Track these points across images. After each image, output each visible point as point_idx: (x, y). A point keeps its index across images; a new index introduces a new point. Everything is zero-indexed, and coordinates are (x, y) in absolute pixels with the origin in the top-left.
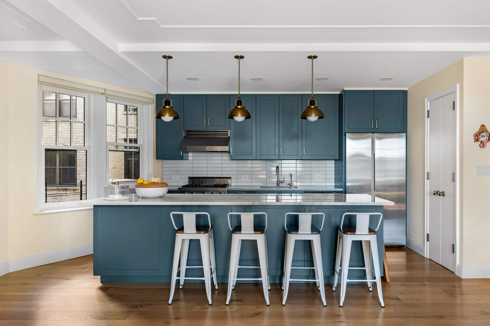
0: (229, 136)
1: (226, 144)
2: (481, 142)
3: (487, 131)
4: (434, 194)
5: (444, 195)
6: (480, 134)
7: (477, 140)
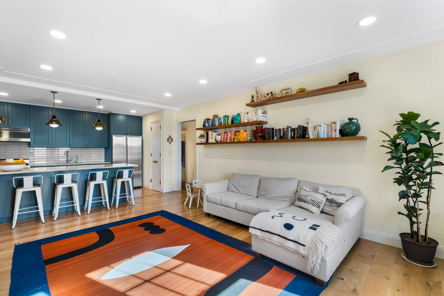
0: (29, 131)
1: (29, 137)
2: (169, 142)
3: (171, 138)
4: (153, 162)
5: (157, 162)
6: (169, 139)
7: (168, 141)
